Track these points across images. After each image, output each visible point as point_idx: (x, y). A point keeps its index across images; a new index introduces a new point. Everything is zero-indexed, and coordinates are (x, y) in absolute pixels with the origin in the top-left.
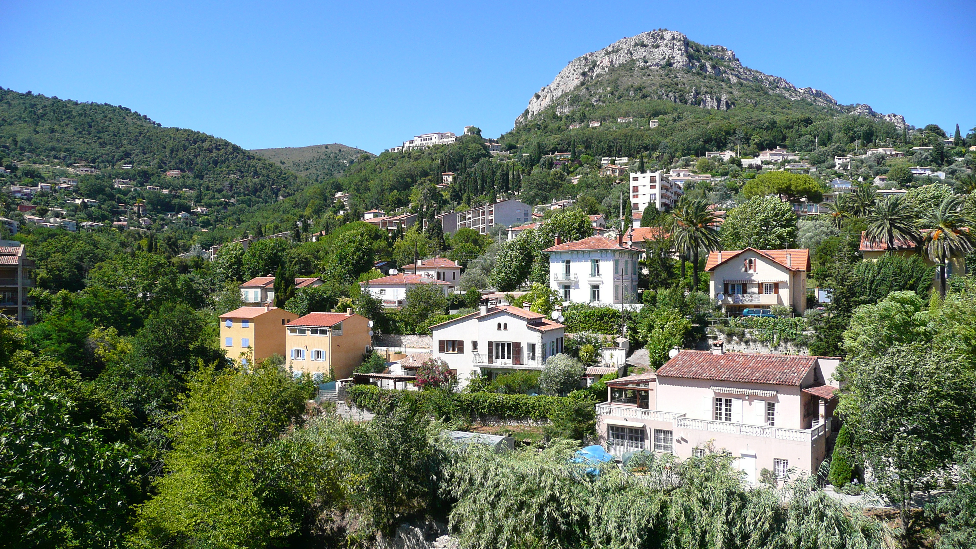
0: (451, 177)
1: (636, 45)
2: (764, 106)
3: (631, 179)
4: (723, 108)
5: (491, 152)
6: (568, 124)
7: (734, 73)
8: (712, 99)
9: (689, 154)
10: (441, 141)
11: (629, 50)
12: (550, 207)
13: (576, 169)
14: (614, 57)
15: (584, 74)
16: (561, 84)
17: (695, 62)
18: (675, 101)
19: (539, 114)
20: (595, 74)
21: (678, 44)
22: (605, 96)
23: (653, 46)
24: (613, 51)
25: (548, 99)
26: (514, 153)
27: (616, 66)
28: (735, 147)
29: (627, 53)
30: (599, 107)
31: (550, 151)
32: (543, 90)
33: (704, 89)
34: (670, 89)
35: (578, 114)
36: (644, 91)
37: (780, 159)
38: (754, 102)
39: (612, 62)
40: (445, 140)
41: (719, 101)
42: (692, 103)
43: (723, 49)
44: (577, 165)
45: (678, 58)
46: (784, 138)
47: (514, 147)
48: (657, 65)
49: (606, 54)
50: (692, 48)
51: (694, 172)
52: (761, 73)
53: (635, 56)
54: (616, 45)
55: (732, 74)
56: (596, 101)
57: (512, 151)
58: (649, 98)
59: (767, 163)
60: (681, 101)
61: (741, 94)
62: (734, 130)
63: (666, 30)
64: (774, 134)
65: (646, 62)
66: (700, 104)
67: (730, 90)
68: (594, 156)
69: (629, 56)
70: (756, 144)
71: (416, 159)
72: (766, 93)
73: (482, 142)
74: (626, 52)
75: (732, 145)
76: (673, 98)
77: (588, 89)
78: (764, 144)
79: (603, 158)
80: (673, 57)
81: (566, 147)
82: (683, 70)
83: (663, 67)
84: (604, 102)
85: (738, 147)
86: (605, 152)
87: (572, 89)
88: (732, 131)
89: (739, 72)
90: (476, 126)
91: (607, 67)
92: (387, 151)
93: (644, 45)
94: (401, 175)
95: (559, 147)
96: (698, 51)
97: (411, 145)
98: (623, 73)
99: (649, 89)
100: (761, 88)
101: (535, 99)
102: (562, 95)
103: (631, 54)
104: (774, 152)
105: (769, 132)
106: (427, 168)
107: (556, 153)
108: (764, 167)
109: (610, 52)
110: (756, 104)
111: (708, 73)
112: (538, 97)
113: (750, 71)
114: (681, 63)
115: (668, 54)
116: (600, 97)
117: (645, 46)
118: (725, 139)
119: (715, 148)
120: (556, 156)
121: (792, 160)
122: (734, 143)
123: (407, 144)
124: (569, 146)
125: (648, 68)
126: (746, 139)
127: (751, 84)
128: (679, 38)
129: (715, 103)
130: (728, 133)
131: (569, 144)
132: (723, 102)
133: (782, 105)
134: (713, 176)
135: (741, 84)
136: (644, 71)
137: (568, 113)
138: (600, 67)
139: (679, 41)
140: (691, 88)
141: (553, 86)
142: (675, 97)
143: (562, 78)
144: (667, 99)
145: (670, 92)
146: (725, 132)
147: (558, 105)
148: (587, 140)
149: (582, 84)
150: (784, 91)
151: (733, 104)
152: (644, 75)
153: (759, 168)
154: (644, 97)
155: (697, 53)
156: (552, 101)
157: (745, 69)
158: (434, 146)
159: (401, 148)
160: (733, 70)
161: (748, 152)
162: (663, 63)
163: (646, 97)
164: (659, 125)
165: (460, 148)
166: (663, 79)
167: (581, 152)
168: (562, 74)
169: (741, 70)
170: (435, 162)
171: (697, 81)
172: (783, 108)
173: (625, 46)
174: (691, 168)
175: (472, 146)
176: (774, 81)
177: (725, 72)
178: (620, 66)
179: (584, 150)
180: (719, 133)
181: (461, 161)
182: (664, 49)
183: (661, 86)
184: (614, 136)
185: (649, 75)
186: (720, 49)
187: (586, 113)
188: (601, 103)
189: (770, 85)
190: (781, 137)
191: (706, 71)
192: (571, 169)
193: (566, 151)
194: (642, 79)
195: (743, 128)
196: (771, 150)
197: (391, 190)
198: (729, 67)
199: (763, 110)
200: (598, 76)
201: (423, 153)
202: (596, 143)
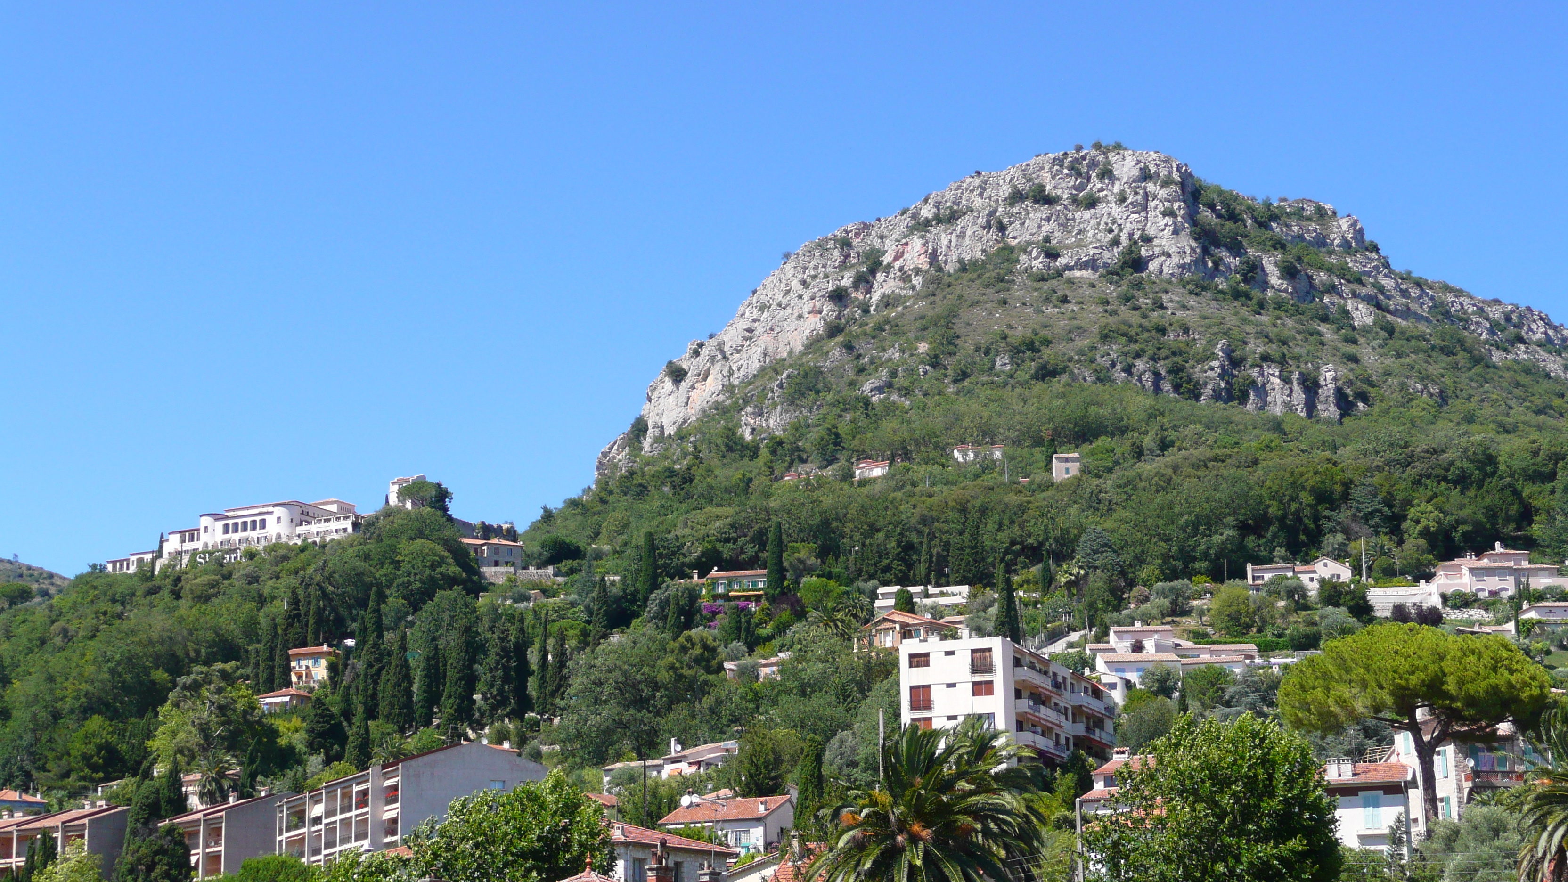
0: (323, 663)
1: (1017, 197)
2: (1472, 406)
3: (904, 662)
4: (1329, 410)
5: (488, 571)
6: (779, 468)
7: (1364, 291)
8: (1286, 380)
9: (1188, 574)
10: (299, 530)
11: (993, 213)
12: (659, 768)
13: (782, 629)
14: (943, 238)
15: (838, 296)
16: (759, 329)
17: (1224, 254)
18: (1157, 389)
19: (681, 436)
20: (876, 297)
21: (1163, 193)
22: (911, 371)
23: (1075, 200)
24: (938, 219)
25: (713, 385)
26: (572, 571)
27: (950, 268)
28: (1353, 548)
29: (988, 226)
30: (890, 409)
31: (693, 566)
32: (696, 353)
33: (1256, 347)
34: (1136, 347)
35: (814, 435)
36: (1047, 354)
37: (1509, 587)
38: (1434, 390)
39: (933, 257)
40: (314, 528)
41: (1311, 386)
42: (1217, 396)
43: (1321, 212)
44: (785, 615)
45: (1165, 241)
46: (1527, 515)
47: (574, 553)
48: (1091, 264)
49: (912, 230)
50: (1212, 207)
51: (1199, 637)
52: (1459, 293)
53: (1016, 236)
54: (949, 196)
55: (1355, 295)
56: (880, 389)
57: (564, 566)
58: (1064, 378)
59: (1463, 601)
60: (1177, 388)
61: (1389, 361)
62: (1347, 485)
63: (1118, 147)
64: (1488, 500)
65: (1052, 255)
66: (1243, 398)
67: (1351, 349)
68: (850, 582)
69: (993, 234)
70: (1425, 533)
71: (203, 598)
72: (1477, 360)
73: (448, 533)
74: (982, 221)
75: (1340, 537)
76: (1147, 378)
77: (849, 347)
78: (1457, 536)
79: (881, 590)
80: (1147, 240)
81: (751, 550)
82: (1183, 283)
83: (1113, 274)
84: (907, 392)
85: (1361, 545)
86: (887, 569)
87: (798, 348)
88: (1338, 488)
89: (1382, 290)
90: (432, 478)
91: (918, 271)
92: (97, 570)
93: (1044, 199)
94: (130, 660)
95: (726, 550)
96: (1233, 216)
97: (188, 546)
98: (973, 292)
99: (1061, 348)
100: (1461, 342)
101: (668, 385)
102: (763, 369)
103: (1002, 228)
104: (1485, 562)
105: (1471, 493)
106: (233, 630)
107: (714, 572)
108: (1452, 615)
109: (927, 223)
110: (1444, 398)
111: (1270, 294)
112: (677, 375)
113: (1418, 284)
114: (1176, 260)
115: (1128, 227)
116: (894, 374)
117: (1049, 201)
118: (1316, 518)
119: (1280, 551)
120: (715, 583)
121: (1549, 589)
122: (1346, 531)
123: (172, 544)
124: (763, 546)
125: (1059, 274)
126: (1387, 519)
127: (1422, 327)
128: (1163, 173)
129: (1299, 396)
130: (1323, 497)
131: (760, 539)
132: (1327, 390)
133: (1538, 401)
134: (1265, 649)
135: (1390, 330)
136: (1046, 286)
137: (778, 433)
138: (895, 273)
139: (1166, 184)
140: (1212, 343)
141: (731, 336)
142: (1157, 375)
143: (762, 309)
144: (1127, 382)
145: (1138, 355)
146: (1313, 491)
147: (746, 402)
148: (826, 523)
149: (833, 330)
150: (1542, 354)
151: (1363, 396)
152: (1047, 300)
153: (1432, 618)
154: (1046, 373)
155: (1229, 225)
156: (729, 389)
157: (1406, 277)
158: (272, 548)
159: (148, 557)
160: (1359, 281)
161: (1398, 564)
162: (1112, 257)
163: (1054, 373)
164: (1085, 470)
165: (367, 557)
166: (1114, 313)
167: (804, 569)
168: (762, 296)
169: (1388, 283)
170: (268, 609)
171: (1231, 321)
172: (1539, 412)
173: (978, 202)
174: (1191, 622)
175: (407, 548)
176: (1508, 319)
177: (1332, 289)
178: (963, 268)
179: (812, 561)
180: (1293, 499)
181: (363, 604)
182: (1116, 211)
183: (1105, 337)
184: (921, 509)
185: (1065, 300)
186: (1310, 210)
187: (843, 429)
188: (894, 397)
189: (1491, 331)
190: (1514, 509)
191: (1265, 285)
192: (766, 630)
193: (751, 564)
194: (1039, 311)
195: (1377, 479)
196: (1479, 553)
197: (87, 711)
198: (1343, 272)
199: (1470, 419)
200: (887, 302)
201: (228, 576)
202: (857, 537)
